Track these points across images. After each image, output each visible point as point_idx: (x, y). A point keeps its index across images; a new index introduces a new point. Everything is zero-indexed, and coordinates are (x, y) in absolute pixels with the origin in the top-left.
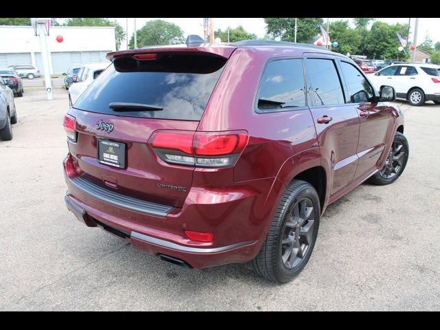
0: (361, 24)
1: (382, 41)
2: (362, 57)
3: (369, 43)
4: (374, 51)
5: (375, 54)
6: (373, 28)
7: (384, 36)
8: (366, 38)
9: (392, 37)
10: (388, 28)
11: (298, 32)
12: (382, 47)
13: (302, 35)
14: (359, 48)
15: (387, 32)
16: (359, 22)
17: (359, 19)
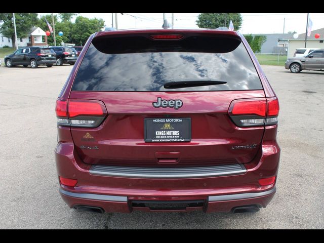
0: (66, 18)
1: (85, 32)
2: (71, 44)
3: (75, 33)
4: (80, 40)
5: (81, 42)
6: (77, 21)
7: (87, 28)
8: (72, 30)
9: (92, 29)
10: (88, 22)
11: (16, 23)
12: (86, 36)
13: (20, 27)
14: (68, 37)
15: (88, 24)
16: (64, 17)
17: (63, 14)
